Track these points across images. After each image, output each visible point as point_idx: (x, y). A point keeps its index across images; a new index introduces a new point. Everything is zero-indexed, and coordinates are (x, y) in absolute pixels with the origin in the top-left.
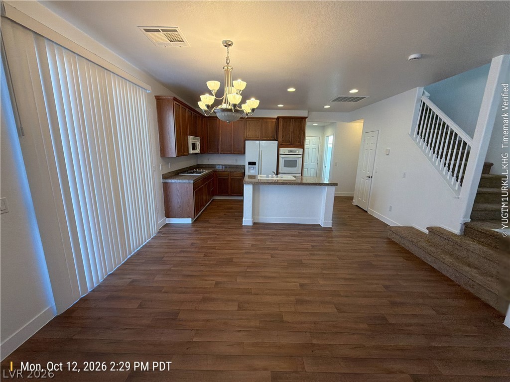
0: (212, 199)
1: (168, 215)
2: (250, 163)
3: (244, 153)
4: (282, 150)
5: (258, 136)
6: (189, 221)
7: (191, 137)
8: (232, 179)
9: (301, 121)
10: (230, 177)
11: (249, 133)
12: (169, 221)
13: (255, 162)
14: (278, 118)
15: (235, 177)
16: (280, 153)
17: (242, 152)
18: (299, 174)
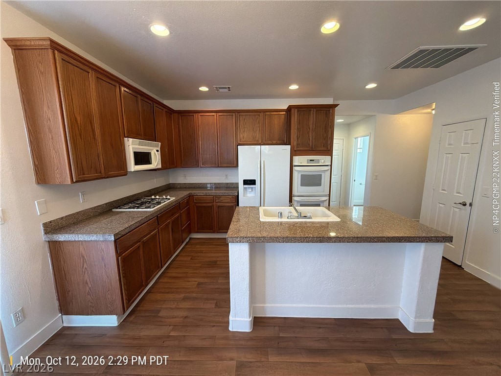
0: (187, 240)
1: (66, 308)
2: (246, 182)
3: (237, 166)
4: (297, 160)
5: (257, 138)
6: (111, 321)
7: (131, 140)
8: (219, 207)
9: (328, 111)
10: (215, 203)
11: (244, 135)
12: (69, 322)
13: (255, 181)
14: (290, 108)
15: (223, 204)
16: (295, 164)
17: (234, 164)
18: (325, 196)
